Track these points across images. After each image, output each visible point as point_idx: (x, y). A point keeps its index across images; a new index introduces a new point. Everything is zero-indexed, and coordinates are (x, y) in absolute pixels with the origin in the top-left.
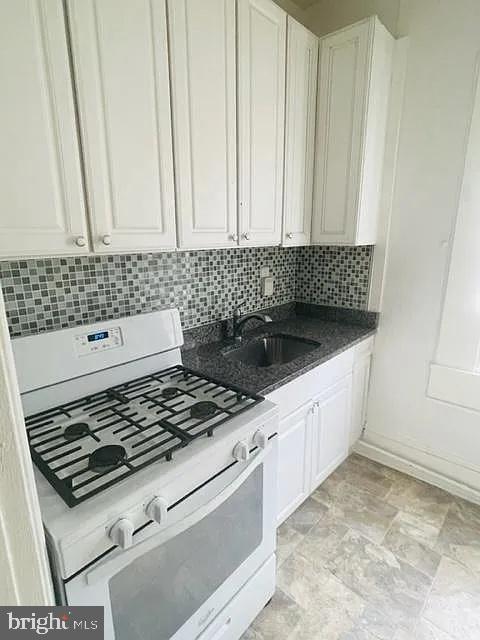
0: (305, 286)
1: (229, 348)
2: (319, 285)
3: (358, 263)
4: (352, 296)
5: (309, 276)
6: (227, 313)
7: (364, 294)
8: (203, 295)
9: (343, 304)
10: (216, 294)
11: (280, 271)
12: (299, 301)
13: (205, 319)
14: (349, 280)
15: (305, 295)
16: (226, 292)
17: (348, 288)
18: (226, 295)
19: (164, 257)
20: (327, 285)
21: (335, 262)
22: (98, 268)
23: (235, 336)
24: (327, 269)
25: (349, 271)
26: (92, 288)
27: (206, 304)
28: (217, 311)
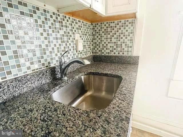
0: (98, 47)
1: (57, 88)
2: (105, 45)
3: (127, 31)
4: (124, 49)
5: (99, 41)
6: (54, 62)
7: (131, 47)
9: (119, 53)
10: (44, 46)
11: (85, 38)
12: (95, 54)
13: (36, 66)
14: (122, 40)
15: (98, 51)
16: (52, 46)
17: (121, 45)
18: (53, 49)
20: (109, 45)
21: (113, 32)
23: (62, 77)
24: (109, 36)
25: (122, 36)
28: (46, 60)
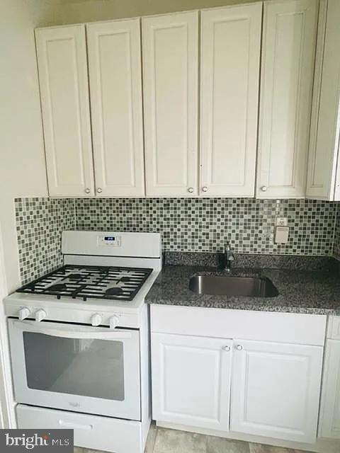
8: (205, 230)
10: (219, 232)
16: (230, 232)
18: (230, 235)
19: (175, 201)
22: (134, 205)
26: (130, 215)
27: (207, 238)
28: (218, 245)
